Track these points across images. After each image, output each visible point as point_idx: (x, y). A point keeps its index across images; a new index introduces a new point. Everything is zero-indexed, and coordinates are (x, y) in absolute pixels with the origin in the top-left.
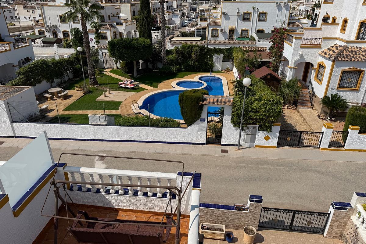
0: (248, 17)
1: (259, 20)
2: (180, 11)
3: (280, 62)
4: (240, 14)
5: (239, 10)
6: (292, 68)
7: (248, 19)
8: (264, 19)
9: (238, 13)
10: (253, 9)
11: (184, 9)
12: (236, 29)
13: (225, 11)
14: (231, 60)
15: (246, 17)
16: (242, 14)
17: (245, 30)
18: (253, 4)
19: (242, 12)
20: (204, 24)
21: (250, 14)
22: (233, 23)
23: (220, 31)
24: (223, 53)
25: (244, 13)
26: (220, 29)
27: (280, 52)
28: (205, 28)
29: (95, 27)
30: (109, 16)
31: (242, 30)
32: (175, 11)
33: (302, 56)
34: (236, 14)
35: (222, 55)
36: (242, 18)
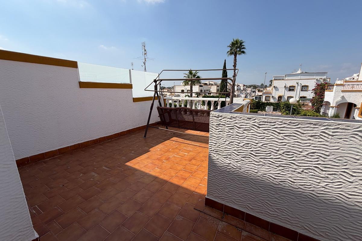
0: (293, 89)
1: (302, 90)
2: (245, 91)
3: (322, 106)
4: (287, 87)
5: (286, 85)
6: (334, 107)
7: (293, 90)
8: (306, 90)
9: (285, 86)
10: (297, 83)
11: (248, 91)
12: (284, 96)
13: (275, 86)
14: (279, 110)
15: (291, 88)
16: (289, 87)
17: (290, 97)
18: (298, 81)
19: (288, 86)
20: (260, 94)
21: (294, 87)
22: (282, 92)
23: (271, 97)
24: (274, 106)
25: (290, 86)
26: (271, 96)
27: (322, 98)
28: (261, 96)
29: (197, 94)
30: (205, 90)
31: (288, 97)
32: (242, 91)
33: (343, 97)
34: (284, 87)
35: (272, 107)
36: (288, 89)
